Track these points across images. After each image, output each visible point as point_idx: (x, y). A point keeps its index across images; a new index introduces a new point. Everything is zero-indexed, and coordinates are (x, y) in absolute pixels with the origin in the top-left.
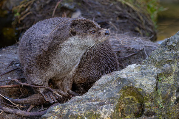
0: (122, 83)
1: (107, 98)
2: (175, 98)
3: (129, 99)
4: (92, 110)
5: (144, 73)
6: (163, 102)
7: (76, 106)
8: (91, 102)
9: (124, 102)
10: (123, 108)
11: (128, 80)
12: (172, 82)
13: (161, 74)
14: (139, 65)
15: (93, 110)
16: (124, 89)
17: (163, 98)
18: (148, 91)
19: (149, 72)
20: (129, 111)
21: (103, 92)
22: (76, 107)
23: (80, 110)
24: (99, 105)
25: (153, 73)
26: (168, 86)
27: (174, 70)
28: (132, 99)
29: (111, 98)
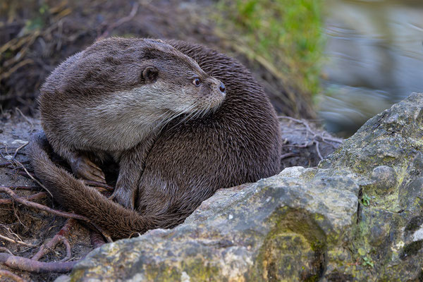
0: (273, 201)
1: (236, 231)
2: (401, 244)
3: (289, 238)
4: (199, 255)
5: (329, 180)
6: (373, 252)
7: (160, 246)
8: (197, 239)
9: (278, 244)
10: (275, 260)
11: (291, 192)
12: (395, 207)
13: (368, 187)
14: (311, 169)
15: (204, 256)
16: (280, 213)
17: (372, 243)
18: (337, 221)
19: (341, 180)
20: (289, 268)
21: (228, 218)
22: (162, 248)
23: (170, 254)
24: (217, 246)
25: (350, 182)
26: (385, 216)
27: (400, 180)
28: (297, 241)
29: (248, 231)
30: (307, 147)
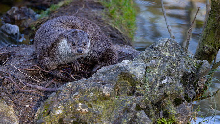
0: (119, 70)
1: (107, 79)
2: (158, 85)
3: (124, 82)
4: (96, 87)
5: (137, 65)
6: (149, 87)
7: (84, 84)
8: (95, 82)
9: (120, 84)
10: (119, 89)
11: (125, 68)
12: (157, 73)
13: (148, 67)
14: (131, 61)
16: (121, 74)
17: (149, 84)
18: (139, 77)
19: (140, 64)
20: (124, 91)
21: (105, 76)
23: (87, 86)
24: (102, 84)
25: (143, 65)
26: (154, 76)
27: (158, 65)
28: (126, 83)
29: (111, 80)
30: (130, 54)
